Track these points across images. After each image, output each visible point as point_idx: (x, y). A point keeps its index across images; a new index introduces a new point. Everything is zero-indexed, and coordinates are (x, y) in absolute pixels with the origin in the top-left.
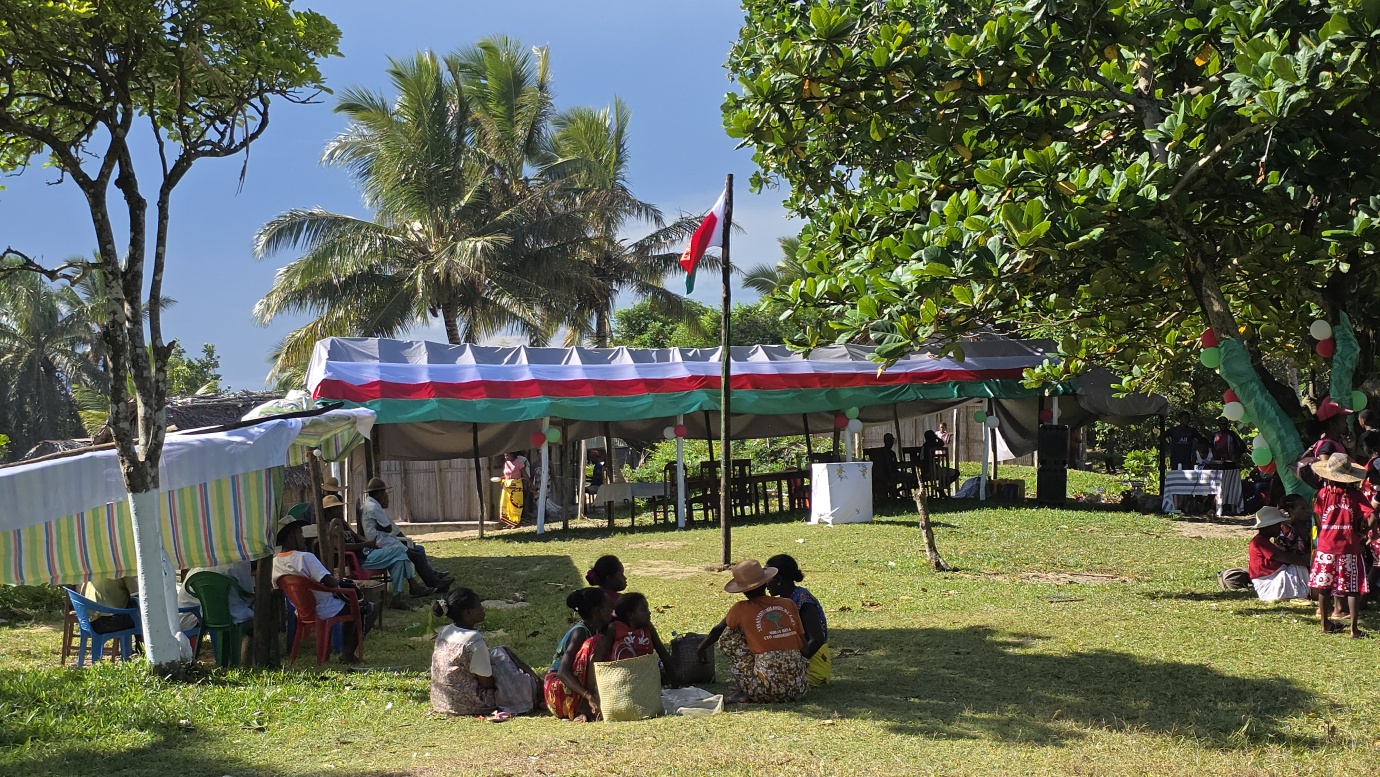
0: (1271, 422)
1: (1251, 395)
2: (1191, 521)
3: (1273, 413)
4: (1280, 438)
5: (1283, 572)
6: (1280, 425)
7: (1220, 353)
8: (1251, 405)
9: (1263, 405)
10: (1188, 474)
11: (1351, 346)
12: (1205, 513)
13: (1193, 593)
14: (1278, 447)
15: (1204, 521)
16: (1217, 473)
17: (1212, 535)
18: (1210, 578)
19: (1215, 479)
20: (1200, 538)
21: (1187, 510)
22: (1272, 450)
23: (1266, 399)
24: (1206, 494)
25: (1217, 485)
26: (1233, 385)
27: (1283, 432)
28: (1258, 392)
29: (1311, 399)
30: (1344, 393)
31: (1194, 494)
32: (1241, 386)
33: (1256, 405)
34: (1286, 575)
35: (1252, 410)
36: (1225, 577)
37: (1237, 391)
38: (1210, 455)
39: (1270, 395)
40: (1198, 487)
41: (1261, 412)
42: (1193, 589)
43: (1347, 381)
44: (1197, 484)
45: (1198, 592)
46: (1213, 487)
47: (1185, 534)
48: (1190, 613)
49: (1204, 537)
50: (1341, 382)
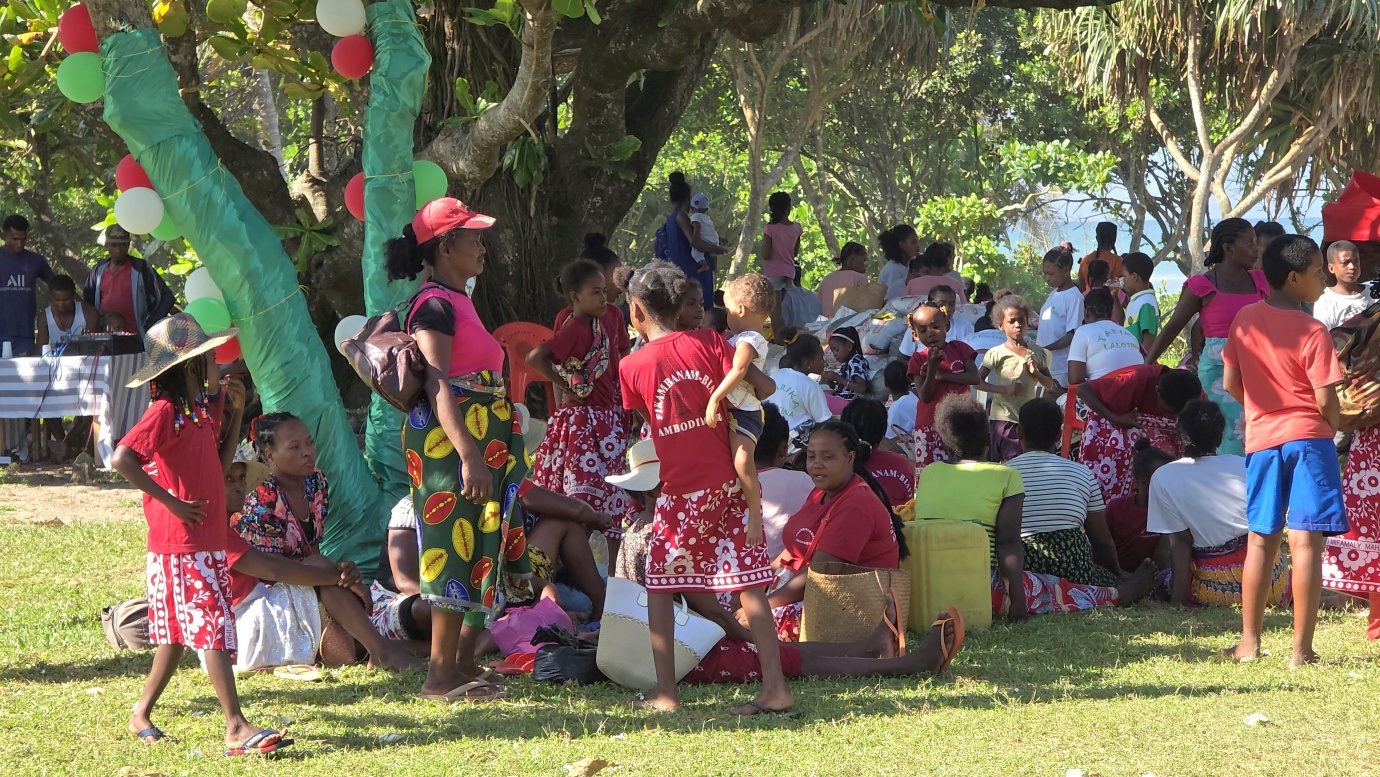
0: (228, 237)
1: (181, 171)
2: (35, 482)
3: (231, 214)
4: (249, 275)
5: (259, 603)
6: (249, 245)
7: (104, 68)
8: (180, 196)
9: (209, 196)
10: (25, 366)
11: (411, 52)
12: (68, 459)
13: (42, 665)
14: (245, 299)
15: (64, 481)
16: (96, 364)
17: (86, 515)
18: (82, 622)
19: (93, 377)
20: (57, 523)
21: (23, 457)
22: (231, 305)
23: (217, 180)
24: (68, 415)
25: (97, 391)
26: (137, 147)
27: (256, 262)
28: (198, 163)
29: (314, 181)
30: (395, 165)
31: (43, 416)
32: (156, 147)
33: (194, 195)
34: (266, 611)
35: (184, 207)
36: (119, 619)
37: (148, 163)
38: (80, 319)
39: (224, 171)
40: (50, 400)
41: (204, 210)
42: (43, 656)
43: (404, 136)
44: (48, 392)
45: (56, 660)
46: (88, 398)
47: (21, 516)
48: (36, 715)
49: (66, 521)
50: (389, 138)
